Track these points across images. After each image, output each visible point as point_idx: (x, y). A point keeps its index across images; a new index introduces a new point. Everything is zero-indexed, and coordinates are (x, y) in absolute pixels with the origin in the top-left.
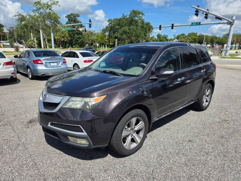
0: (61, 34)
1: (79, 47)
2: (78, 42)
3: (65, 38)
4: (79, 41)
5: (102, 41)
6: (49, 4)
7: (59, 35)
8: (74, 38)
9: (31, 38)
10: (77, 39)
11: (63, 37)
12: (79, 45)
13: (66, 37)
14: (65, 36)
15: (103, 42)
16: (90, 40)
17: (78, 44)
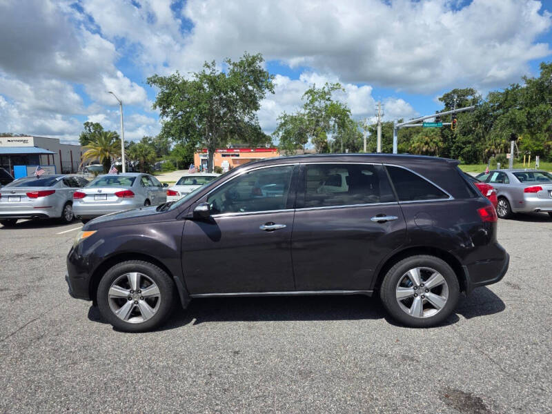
0: (424, 137)
1: (463, 162)
2: (462, 153)
3: (431, 144)
4: (466, 149)
5: (538, 146)
6: (326, 90)
7: (419, 140)
8: (454, 143)
9: (363, 149)
10: (460, 144)
11: (427, 143)
12: (465, 159)
13: (434, 142)
14: (431, 141)
15: (542, 148)
16: (499, 145)
17: (463, 157)
